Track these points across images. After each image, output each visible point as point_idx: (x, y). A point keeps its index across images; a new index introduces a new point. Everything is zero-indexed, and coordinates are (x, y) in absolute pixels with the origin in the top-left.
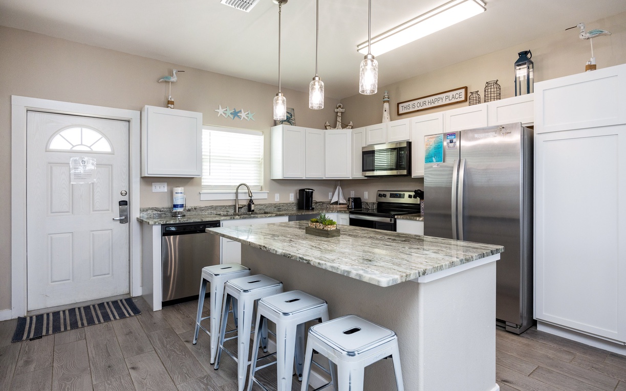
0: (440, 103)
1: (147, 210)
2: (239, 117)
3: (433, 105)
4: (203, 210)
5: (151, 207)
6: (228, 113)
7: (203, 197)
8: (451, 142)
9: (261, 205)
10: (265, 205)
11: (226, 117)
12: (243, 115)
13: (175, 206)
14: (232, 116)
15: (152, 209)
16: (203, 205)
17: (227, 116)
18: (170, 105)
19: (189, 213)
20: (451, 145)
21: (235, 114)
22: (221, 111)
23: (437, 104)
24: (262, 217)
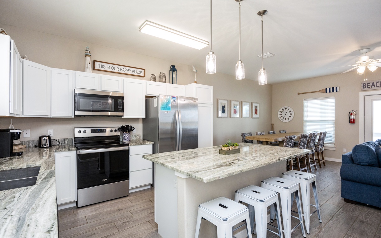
0: (128, 73)
3: (123, 72)
8: (174, 101)
20: (174, 102)
23: (126, 72)
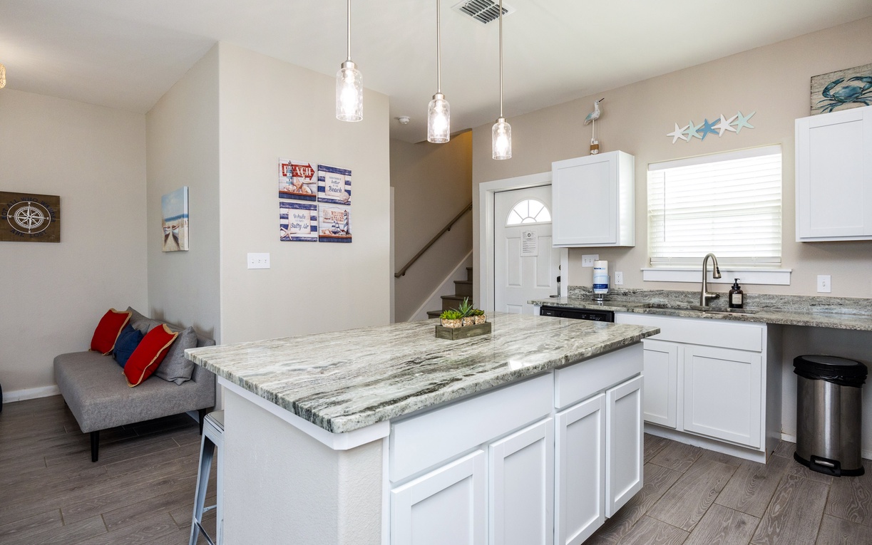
1: (575, 289)
2: (715, 132)
4: (646, 296)
5: (578, 285)
6: (692, 131)
7: (648, 276)
9: (772, 297)
10: (781, 298)
11: (688, 140)
12: (724, 125)
13: (595, 286)
14: (699, 136)
15: (580, 288)
16: (646, 288)
17: (690, 136)
18: (592, 152)
19: (625, 297)
21: (708, 128)
22: (678, 133)
24: (690, 317)
